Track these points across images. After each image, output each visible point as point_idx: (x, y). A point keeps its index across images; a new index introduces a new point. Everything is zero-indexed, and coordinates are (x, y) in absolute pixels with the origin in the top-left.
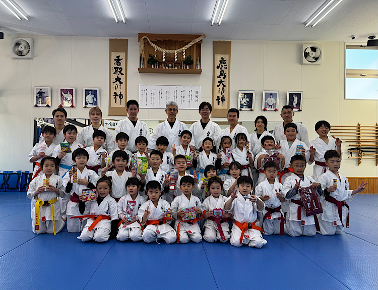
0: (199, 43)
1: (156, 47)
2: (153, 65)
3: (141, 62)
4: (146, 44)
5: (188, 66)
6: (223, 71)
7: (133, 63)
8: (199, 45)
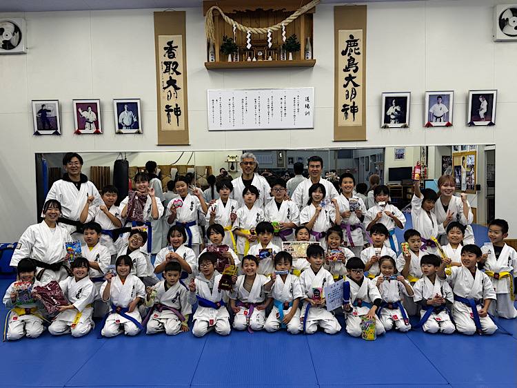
0: (309, 12)
1: (235, 24)
2: (230, 55)
3: (210, 52)
4: (217, 18)
5: (290, 54)
6: (354, 59)
7: (196, 54)
8: (309, 17)
